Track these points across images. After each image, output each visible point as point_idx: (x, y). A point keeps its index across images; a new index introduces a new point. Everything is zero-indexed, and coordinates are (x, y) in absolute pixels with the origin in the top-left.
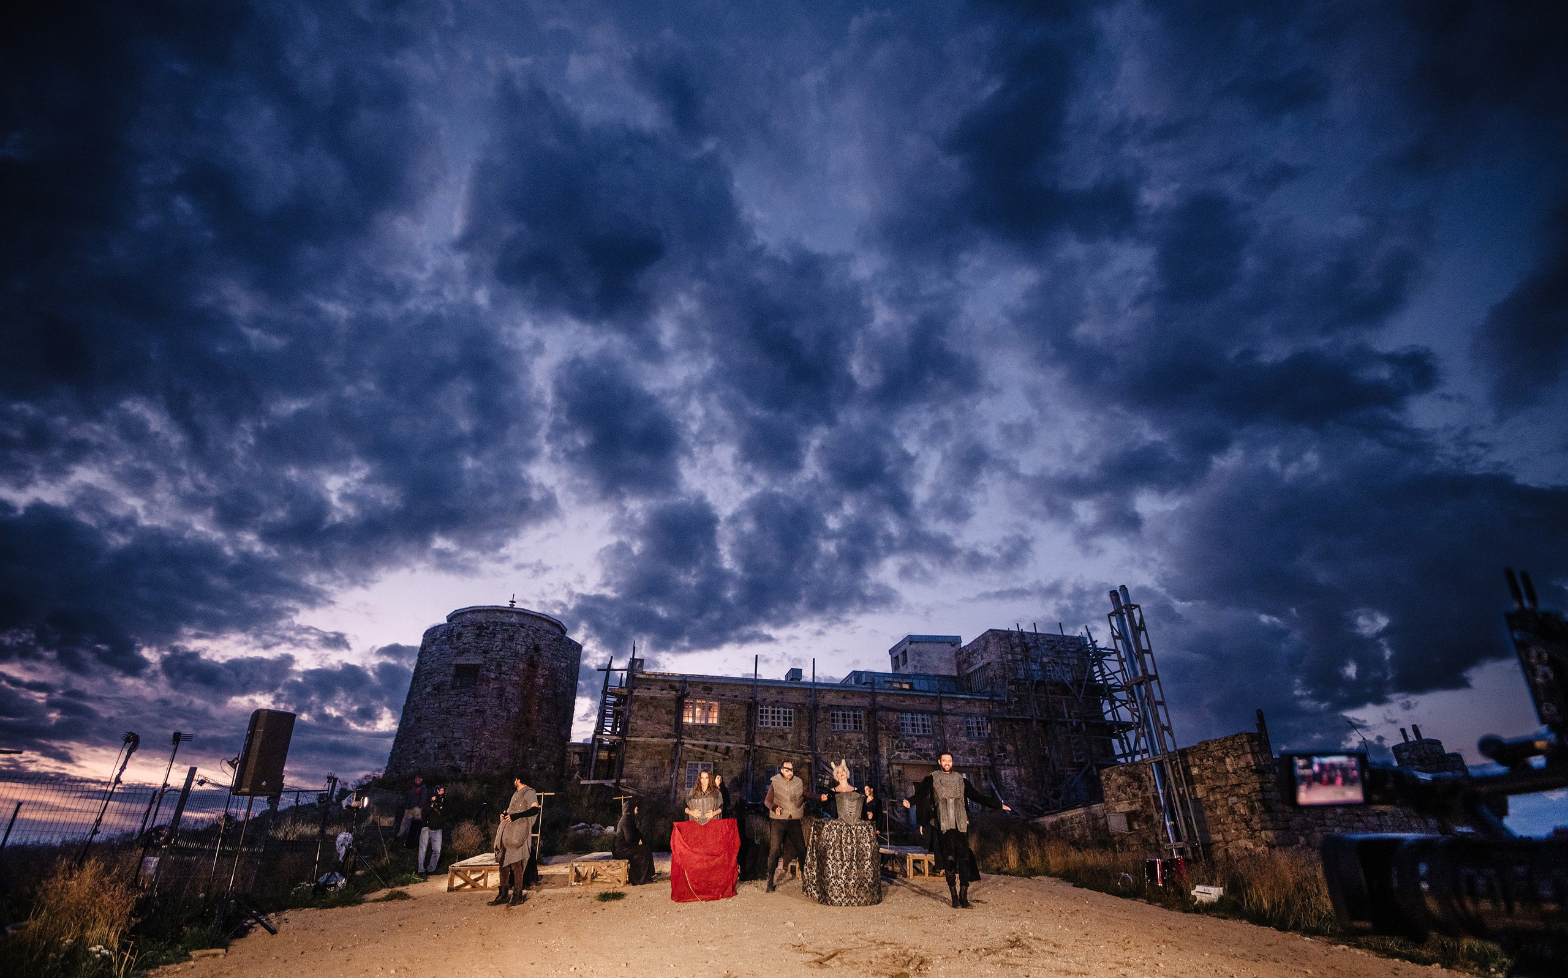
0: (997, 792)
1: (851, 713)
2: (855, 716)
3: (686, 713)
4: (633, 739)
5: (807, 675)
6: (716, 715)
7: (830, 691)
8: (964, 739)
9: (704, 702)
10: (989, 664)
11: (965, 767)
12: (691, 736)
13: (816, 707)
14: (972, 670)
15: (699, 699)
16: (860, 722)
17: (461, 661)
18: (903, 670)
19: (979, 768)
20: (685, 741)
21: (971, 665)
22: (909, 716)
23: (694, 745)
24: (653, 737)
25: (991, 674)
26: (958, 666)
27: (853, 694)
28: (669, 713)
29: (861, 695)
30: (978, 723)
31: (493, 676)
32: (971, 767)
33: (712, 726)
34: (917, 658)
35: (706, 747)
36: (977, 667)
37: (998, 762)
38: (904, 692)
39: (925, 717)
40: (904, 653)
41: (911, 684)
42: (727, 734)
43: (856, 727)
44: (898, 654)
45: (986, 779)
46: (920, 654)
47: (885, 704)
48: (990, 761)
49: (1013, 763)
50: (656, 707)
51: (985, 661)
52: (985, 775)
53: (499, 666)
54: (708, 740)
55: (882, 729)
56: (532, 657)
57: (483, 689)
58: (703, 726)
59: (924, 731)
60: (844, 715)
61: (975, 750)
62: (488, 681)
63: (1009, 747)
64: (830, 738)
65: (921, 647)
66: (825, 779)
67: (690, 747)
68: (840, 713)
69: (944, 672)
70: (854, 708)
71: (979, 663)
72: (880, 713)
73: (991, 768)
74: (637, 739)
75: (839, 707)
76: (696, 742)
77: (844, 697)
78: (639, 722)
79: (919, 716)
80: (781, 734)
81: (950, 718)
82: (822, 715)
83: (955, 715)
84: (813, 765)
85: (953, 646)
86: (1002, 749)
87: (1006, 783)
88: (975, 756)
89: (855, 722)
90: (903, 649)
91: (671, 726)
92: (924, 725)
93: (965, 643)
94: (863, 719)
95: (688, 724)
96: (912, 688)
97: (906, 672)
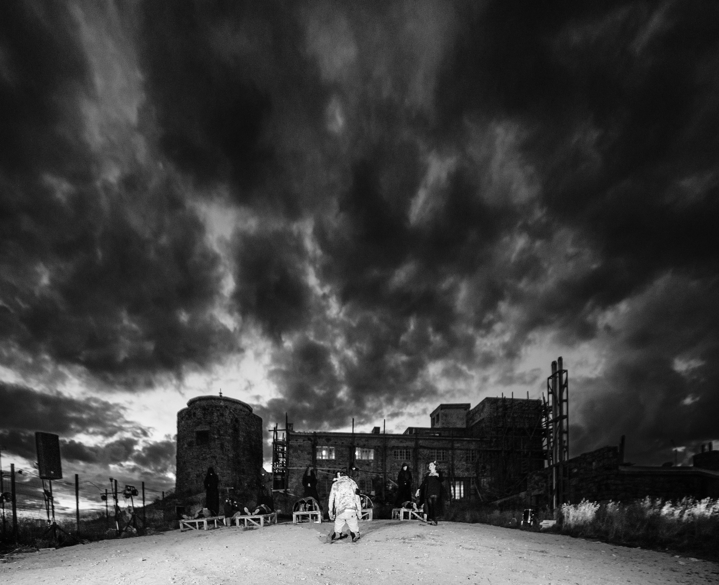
0: (478, 491)
1: (405, 451)
2: (407, 452)
3: (318, 454)
4: (291, 468)
5: (382, 430)
6: (334, 454)
7: (394, 438)
8: (464, 463)
9: (327, 447)
10: (483, 419)
11: (463, 478)
12: (321, 466)
13: (385, 448)
14: (474, 424)
15: (325, 446)
16: (409, 455)
17: (199, 429)
18: (437, 426)
19: (470, 478)
20: (318, 468)
21: (474, 421)
22: (436, 451)
23: (323, 470)
24: (301, 467)
25: (484, 425)
26: (467, 422)
27: (406, 439)
28: (308, 454)
29: (411, 440)
30: (473, 454)
31: (216, 437)
32: (466, 477)
33: (333, 460)
34: (444, 418)
35: (329, 471)
36: (476, 421)
37: (480, 475)
38: (435, 438)
39: (445, 451)
40: (438, 416)
41: (440, 434)
42: (340, 464)
43: (407, 458)
44: (435, 417)
45: (473, 484)
46: (446, 415)
47: (424, 445)
48: (477, 474)
49: (489, 475)
50: (302, 451)
51: (481, 418)
52: (473, 482)
53: (219, 431)
54: (330, 468)
55: (420, 459)
56: (235, 426)
57: (212, 444)
58: (327, 460)
59: (443, 459)
60: (401, 452)
61: (469, 469)
62: (214, 439)
63: (488, 467)
64: (393, 465)
65: (447, 411)
66: (389, 486)
67: (320, 471)
68: (399, 451)
69: (459, 426)
70: (406, 448)
71: (478, 419)
72: (421, 450)
73: (476, 478)
74: (294, 468)
75: (398, 447)
76: (323, 469)
77: (401, 442)
78: (294, 459)
79: (441, 451)
80: (367, 463)
81: (459, 452)
82: (389, 452)
83: (461, 450)
84: (383, 478)
85: (466, 410)
86: (484, 467)
87: (483, 486)
88: (469, 472)
89: (407, 455)
90: (437, 413)
91: (310, 460)
92: (443, 456)
93: (472, 407)
94: (411, 454)
95: (320, 460)
96: (440, 436)
97: (439, 427)
